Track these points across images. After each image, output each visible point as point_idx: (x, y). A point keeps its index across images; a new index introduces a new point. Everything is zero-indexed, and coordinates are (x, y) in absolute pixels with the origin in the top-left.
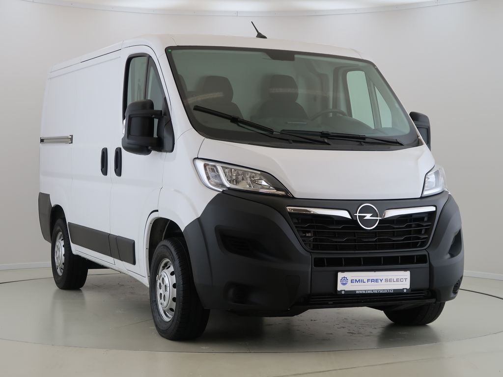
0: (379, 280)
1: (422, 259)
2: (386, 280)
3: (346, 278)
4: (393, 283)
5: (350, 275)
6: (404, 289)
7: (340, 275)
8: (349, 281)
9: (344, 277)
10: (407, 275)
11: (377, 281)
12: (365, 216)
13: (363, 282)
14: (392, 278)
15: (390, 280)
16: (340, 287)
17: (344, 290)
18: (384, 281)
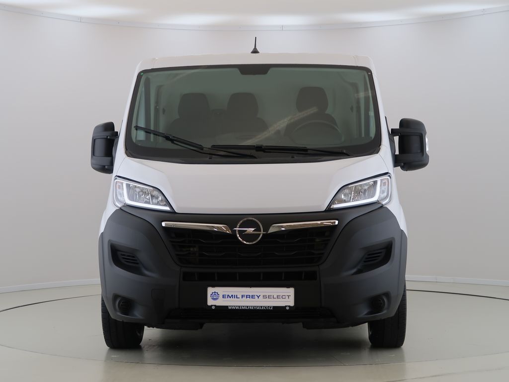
0: (256, 296)
1: (312, 276)
2: (265, 297)
3: (217, 293)
4: (272, 300)
5: (221, 291)
6: (286, 306)
7: (210, 290)
8: (221, 296)
9: (215, 292)
10: (291, 291)
11: (253, 297)
12: (246, 231)
13: (237, 298)
14: (272, 294)
15: (269, 297)
16: (210, 302)
17: (215, 306)
18: (261, 297)
